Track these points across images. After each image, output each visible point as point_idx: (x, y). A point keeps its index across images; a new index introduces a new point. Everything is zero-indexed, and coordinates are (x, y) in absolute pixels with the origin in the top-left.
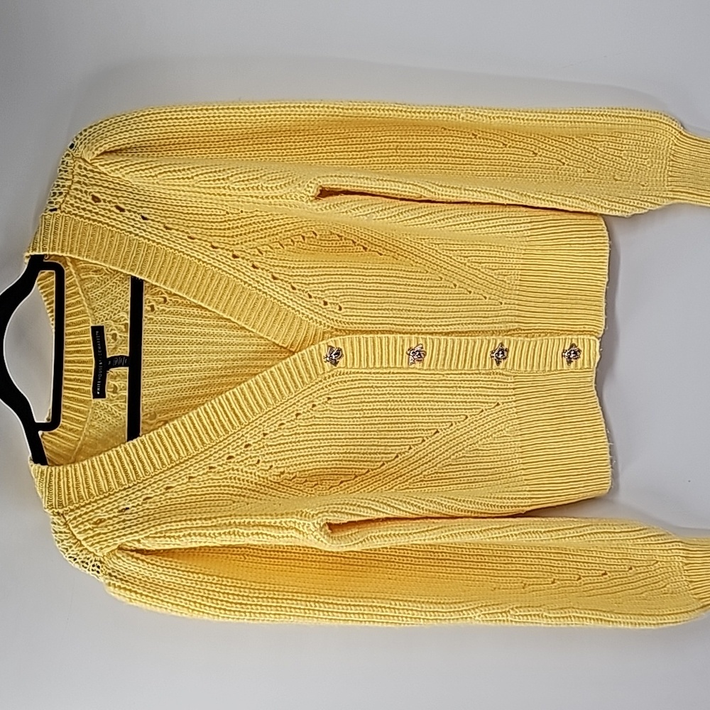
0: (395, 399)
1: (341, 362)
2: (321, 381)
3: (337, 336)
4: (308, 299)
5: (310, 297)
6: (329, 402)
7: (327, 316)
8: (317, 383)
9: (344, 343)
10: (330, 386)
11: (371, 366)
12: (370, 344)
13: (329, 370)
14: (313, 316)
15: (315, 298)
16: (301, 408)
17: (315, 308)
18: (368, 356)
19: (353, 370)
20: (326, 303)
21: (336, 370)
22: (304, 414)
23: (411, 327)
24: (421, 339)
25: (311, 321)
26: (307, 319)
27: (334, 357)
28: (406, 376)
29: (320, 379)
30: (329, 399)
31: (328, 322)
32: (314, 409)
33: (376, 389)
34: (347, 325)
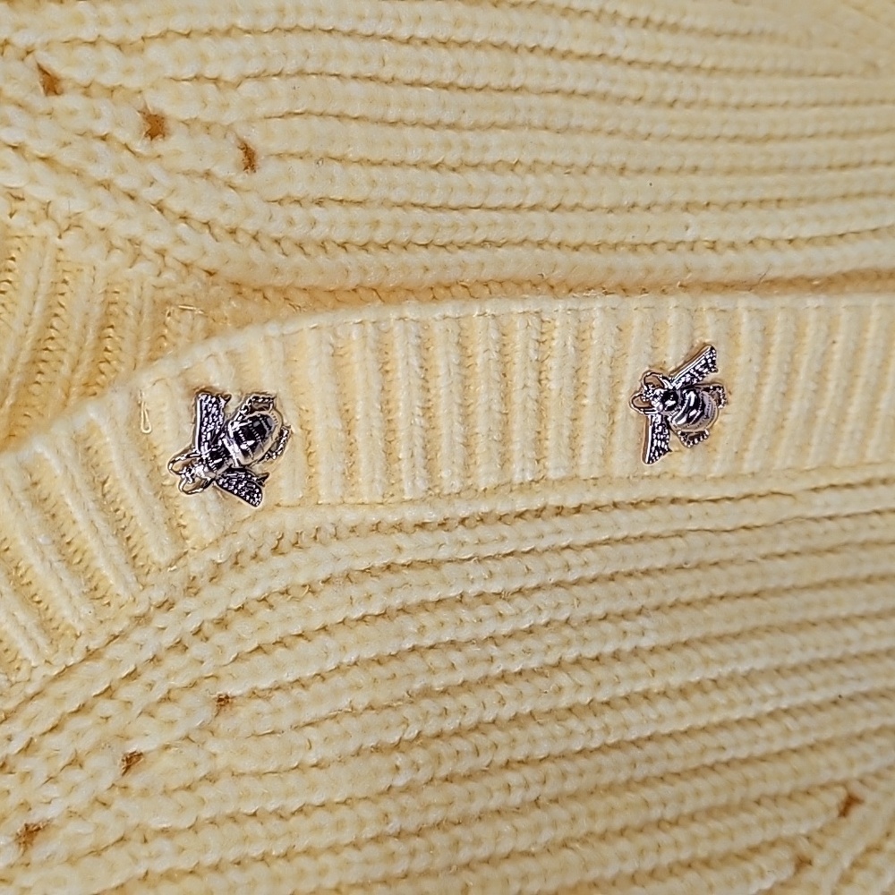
0: (590, 652)
1: (282, 474)
2: (167, 605)
3: (242, 324)
4: (40, 102)
5: (51, 84)
6: (224, 724)
7: (175, 205)
8: (141, 620)
9: (288, 360)
10: (222, 623)
11: (449, 478)
12: (443, 359)
13: (209, 537)
14: (77, 205)
15: (86, 90)
16: (53, 791)
17: (92, 158)
18: (431, 427)
19: (350, 517)
20: (155, 127)
21: (252, 529)
22: (73, 827)
23: (649, 258)
24: (709, 319)
25: (71, 238)
26: (47, 228)
27: (234, 449)
28: (628, 523)
29: (158, 596)
30: (224, 701)
31: (180, 240)
32: (136, 781)
33: (483, 611)
34: (298, 258)
